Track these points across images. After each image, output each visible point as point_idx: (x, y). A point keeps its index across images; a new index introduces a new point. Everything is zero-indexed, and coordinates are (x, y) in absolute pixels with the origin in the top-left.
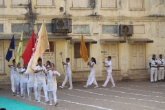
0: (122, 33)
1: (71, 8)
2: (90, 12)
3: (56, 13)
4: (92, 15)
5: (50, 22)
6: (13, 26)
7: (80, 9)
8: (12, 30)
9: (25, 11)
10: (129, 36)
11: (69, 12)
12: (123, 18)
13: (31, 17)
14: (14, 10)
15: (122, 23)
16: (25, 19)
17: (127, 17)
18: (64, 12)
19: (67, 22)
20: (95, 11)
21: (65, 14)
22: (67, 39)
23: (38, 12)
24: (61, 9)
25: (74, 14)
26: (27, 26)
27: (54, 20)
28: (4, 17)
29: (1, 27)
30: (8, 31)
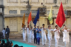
1: (46, 3)
2: (54, 5)
3: (40, 5)
4: (55, 6)
5: (37, 9)
6: (21, 11)
7: (50, 4)
8: (21, 13)
9: (26, 5)
11: (45, 5)
13: (29, 7)
14: (22, 4)
15: (68, 10)
16: (26, 8)
17: (70, 7)
18: (43, 5)
19: (44, 9)
20: (57, 4)
21: (44, 6)
23: (32, 5)
24: (42, 4)
25: (47, 6)
26: (27, 11)
27: (39, 8)
28: (17, 7)
29: (16, 11)
30: (19, 13)
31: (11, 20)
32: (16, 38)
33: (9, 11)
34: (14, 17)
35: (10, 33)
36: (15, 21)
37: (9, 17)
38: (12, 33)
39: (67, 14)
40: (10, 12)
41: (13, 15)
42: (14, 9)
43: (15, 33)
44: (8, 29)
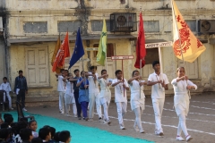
0: (201, 31)
2: (159, 4)
3: (116, 6)
4: (163, 8)
5: (108, 18)
6: (60, 24)
8: (59, 29)
9: (75, 5)
10: (211, 34)
11: (133, 4)
12: (203, 11)
13: (84, 11)
14: (61, 3)
15: (202, 18)
16: (75, 15)
17: (208, 10)
18: (126, 4)
19: (130, 18)
20: (166, 2)
21: (127, 7)
22: (131, 39)
23: (92, 6)
24: (122, 0)
25: (138, 6)
26: (79, 23)
27: (113, 15)
28: (48, 12)
29: (44, 25)
30: (53, 30)
31: (31, 54)
32: (45, 107)
33: (24, 26)
34: (40, 43)
35: (29, 91)
36: (42, 54)
37: (24, 44)
38: (34, 91)
39: (199, 30)
40: (25, 28)
41: (36, 38)
42: (38, 20)
43: (43, 92)
44: (22, 80)
